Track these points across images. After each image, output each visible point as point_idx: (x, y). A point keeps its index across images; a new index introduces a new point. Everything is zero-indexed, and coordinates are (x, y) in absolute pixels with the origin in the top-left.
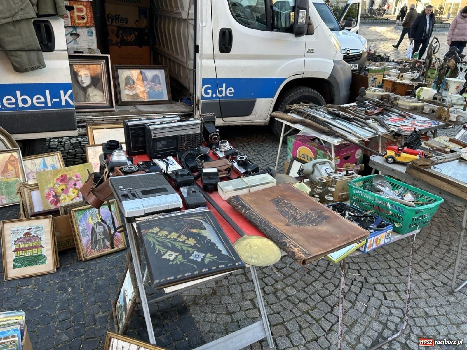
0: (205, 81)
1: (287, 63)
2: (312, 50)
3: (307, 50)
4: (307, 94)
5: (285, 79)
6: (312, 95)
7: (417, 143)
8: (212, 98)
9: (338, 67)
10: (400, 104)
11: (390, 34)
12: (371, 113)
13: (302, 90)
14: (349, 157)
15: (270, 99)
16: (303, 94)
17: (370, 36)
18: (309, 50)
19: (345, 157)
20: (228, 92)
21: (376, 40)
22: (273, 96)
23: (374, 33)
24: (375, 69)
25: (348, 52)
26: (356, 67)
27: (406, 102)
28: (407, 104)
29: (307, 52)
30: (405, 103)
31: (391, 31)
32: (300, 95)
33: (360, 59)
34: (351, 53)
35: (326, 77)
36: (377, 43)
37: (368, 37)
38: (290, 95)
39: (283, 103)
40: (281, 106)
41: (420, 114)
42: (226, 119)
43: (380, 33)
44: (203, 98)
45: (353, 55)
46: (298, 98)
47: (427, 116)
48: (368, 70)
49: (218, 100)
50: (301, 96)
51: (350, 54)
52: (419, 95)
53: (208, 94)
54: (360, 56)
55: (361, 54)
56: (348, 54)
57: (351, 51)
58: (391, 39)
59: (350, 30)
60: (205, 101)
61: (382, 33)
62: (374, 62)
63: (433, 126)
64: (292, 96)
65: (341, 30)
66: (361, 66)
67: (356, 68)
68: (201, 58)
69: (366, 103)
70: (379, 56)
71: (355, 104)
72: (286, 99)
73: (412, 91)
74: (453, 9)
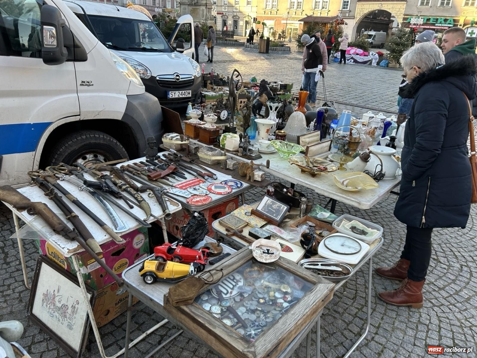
2: (88, 82)
3: (79, 83)
4: (93, 141)
5: (49, 124)
6: (102, 142)
7: (199, 232)
9: (135, 103)
10: (201, 157)
11: (239, 56)
12: (155, 177)
13: (84, 137)
14: (123, 249)
15: (30, 154)
16: (88, 142)
17: (220, 57)
18: (82, 82)
19: (114, 252)
21: (225, 62)
23: (224, 54)
24: (212, 95)
25: (178, 77)
26: (189, 94)
27: (207, 155)
28: (208, 157)
29: (81, 85)
30: (206, 157)
31: (240, 53)
32: (83, 144)
33: (193, 84)
34: (182, 78)
35: (119, 117)
36: (225, 64)
37: (218, 58)
38: (67, 145)
39: (56, 157)
40: (54, 160)
41: (224, 170)
43: (230, 54)
45: (185, 81)
46: (80, 148)
47: (231, 172)
48: (205, 96)
50: (85, 145)
51: (181, 80)
52: (223, 144)
54: (192, 82)
55: (193, 79)
56: (178, 79)
57: (181, 77)
58: (238, 61)
59: (182, 52)
61: (231, 54)
62: (216, 86)
63: (234, 191)
64: (71, 146)
65: (171, 52)
66: (195, 93)
67: (190, 96)
69: (159, 157)
70: (221, 79)
71: (144, 159)
72: (61, 150)
73: (216, 138)
74: (293, 33)
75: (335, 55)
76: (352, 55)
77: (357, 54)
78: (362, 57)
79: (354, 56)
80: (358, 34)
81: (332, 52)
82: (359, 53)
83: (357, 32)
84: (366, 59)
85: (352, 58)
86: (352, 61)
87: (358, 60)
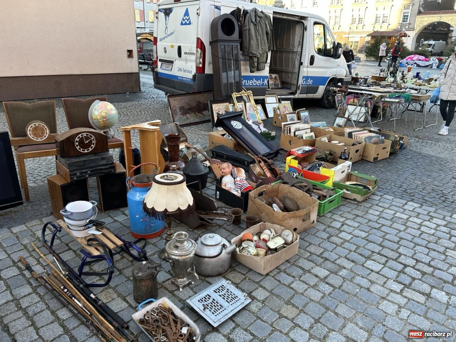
0: (304, 77)
1: (330, 70)
3: (337, 65)
5: (330, 77)
8: (305, 84)
15: (324, 86)
20: (310, 82)
22: (325, 85)
42: (308, 95)
44: (302, 84)
49: (306, 86)
53: (304, 83)
60: (303, 86)
68: (303, 67)
74: (354, 46)
75: (401, 62)
76: (415, 61)
77: (420, 60)
78: (424, 62)
79: (417, 62)
80: (418, 44)
81: (398, 59)
82: (421, 59)
83: (417, 42)
84: (427, 63)
85: (415, 63)
86: (416, 65)
87: (421, 65)
